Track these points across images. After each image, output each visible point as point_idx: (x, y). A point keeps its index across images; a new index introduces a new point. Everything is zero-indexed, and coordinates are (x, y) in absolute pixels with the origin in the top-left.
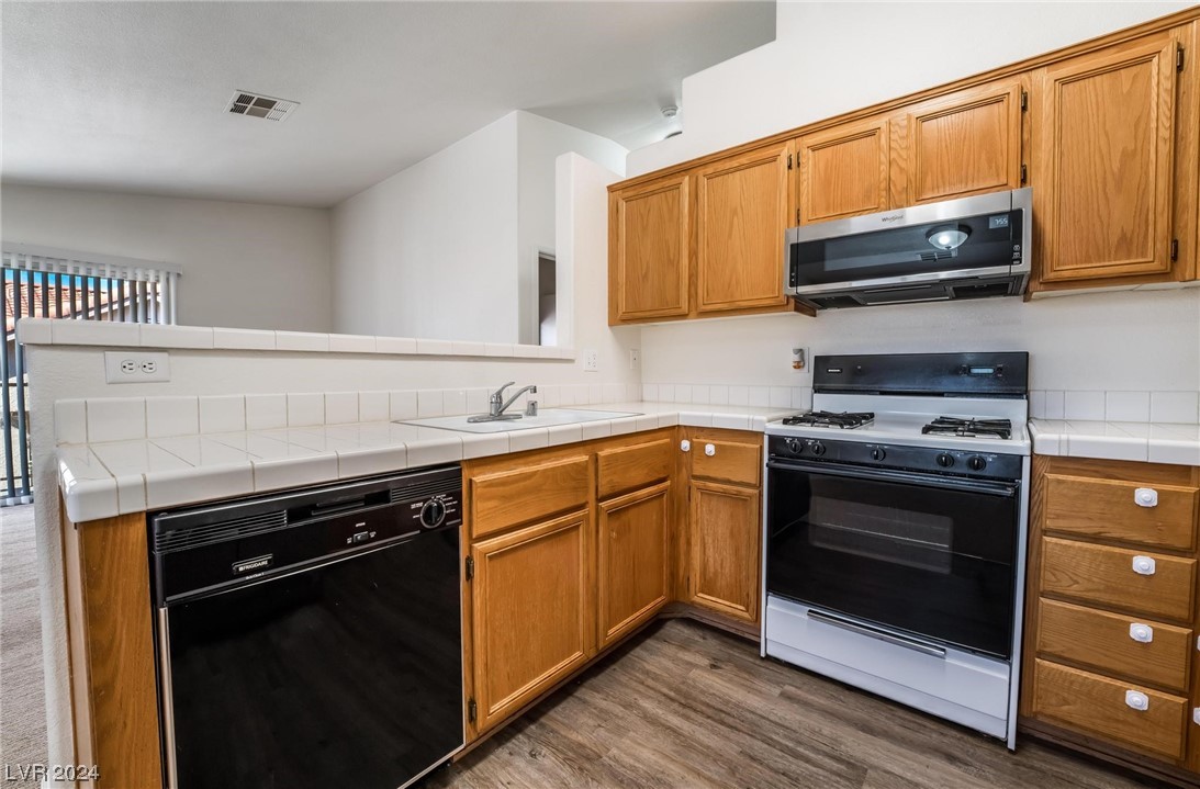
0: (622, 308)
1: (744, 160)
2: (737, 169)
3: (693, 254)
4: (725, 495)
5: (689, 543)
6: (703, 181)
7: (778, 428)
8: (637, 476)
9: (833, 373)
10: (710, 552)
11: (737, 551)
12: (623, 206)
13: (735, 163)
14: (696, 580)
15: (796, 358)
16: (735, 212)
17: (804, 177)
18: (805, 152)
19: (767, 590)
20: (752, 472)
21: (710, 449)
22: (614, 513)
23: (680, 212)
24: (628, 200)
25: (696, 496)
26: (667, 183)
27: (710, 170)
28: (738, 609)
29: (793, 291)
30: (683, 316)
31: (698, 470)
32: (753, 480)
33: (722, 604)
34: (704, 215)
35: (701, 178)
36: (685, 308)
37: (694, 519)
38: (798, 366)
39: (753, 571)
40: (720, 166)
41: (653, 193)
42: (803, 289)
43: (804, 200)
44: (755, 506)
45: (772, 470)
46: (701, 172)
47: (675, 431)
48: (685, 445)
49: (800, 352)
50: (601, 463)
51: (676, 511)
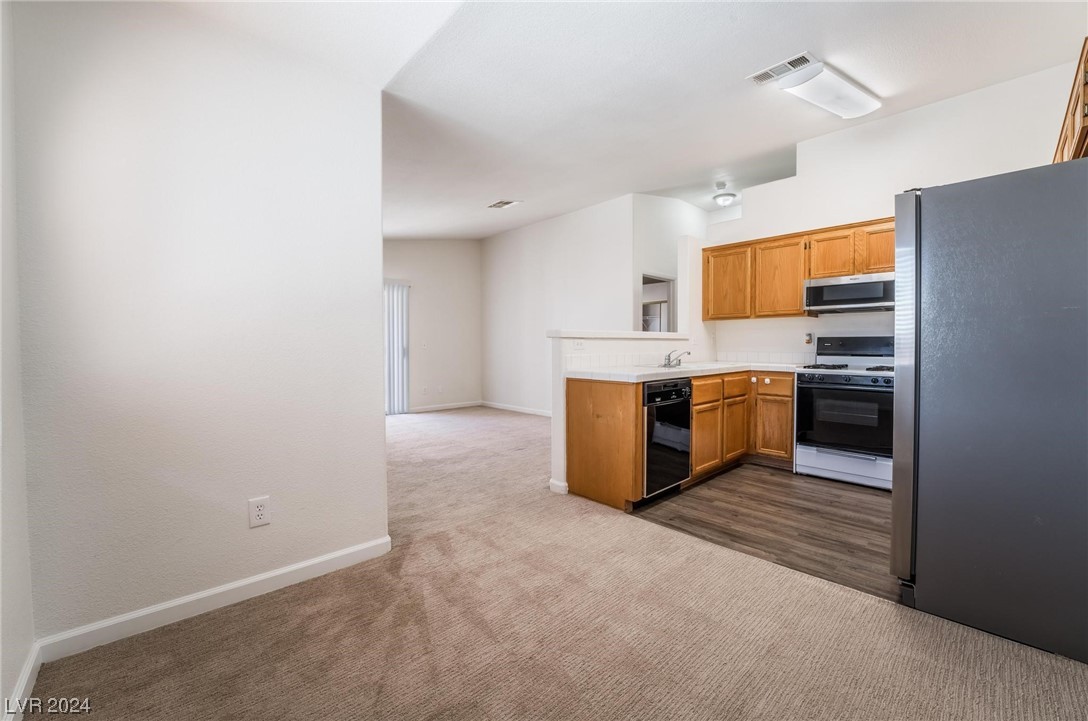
0: (711, 312)
1: (782, 243)
2: (777, 247)
3: (753, 286)
4: (775, 401)
5: (756, 426)
6: (759, 251)
7: (802, 370)
8: (736, 391)
9: (826, 346)
10: (767, 429)
11: (781, 427)
12: (712, 260)
13: (776, 244)
14: (759, 442)
15: (808, 338)
16: (776, 268)
17: (813, 253)
18: (813, 242)
19: (797, 441)
20: (789, 391)
21: (767, 381)
22: (730, 405)
23: (746, 265)
24: (715, 257)
25: (760, 403)
26: (738, 250)
27: (763, 246)
28: (782, 453)
29: (808, 308)
30: (748, 317)
31: (761, 391)
32: (789, 393)
33: (774, 452)
34: (759, 268)
35: (758, 250)
36: (748, 313)
37: (759, 412)
38: (809, 342)
39: (789, 435)
40: (768, 245)
41: (730, 254)
42: (812, 308)
43: (812, 265)
44: (790, 405)
45: (798, 387)
46: (758, 247)
47: (748, 372)
48: (754, 379)
49: (810, 335)
50: (725, 384)
51: (750, 410)
